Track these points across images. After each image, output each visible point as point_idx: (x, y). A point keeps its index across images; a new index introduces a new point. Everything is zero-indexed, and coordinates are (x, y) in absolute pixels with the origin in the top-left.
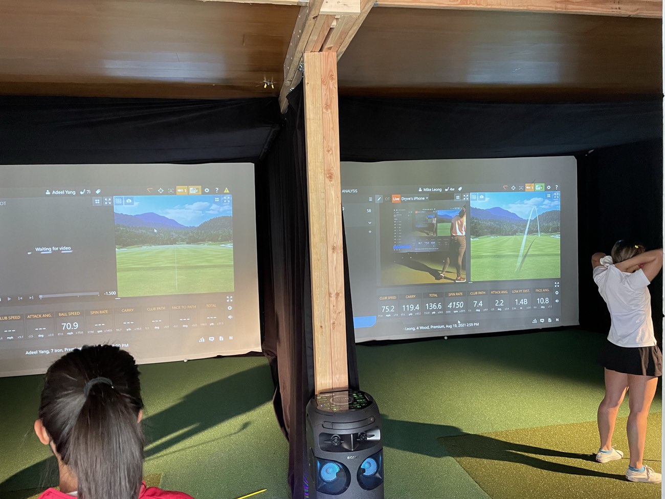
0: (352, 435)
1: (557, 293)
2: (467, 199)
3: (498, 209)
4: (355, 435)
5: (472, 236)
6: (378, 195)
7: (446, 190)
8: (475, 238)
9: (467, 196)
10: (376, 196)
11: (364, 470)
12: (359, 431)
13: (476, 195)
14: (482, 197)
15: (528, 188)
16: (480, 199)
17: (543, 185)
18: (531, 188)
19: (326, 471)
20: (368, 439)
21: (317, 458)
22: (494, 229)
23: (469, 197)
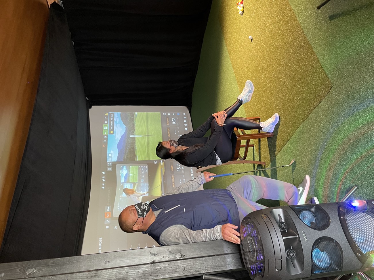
0: (284, 238)
1: (169, 114)
2: (111, 163)
3: (119, 146)
4: (284, 234)
5: (135, 160)
6: (105, 221)
7: (104, 181)
8: (136, 158)
9: (109, 163)
10: (105, 223)
11: (312, 223)
12: (279, 231)
13: (108, 158)
14: (110, 155)
15: (105, 133)
16: (112, 156)
17: (104, 125)
18: (105, 132)
19: (321, 262)
20: (283, 221)
21: (312, 273)
22: (131, 147)
23: (110, 162)
